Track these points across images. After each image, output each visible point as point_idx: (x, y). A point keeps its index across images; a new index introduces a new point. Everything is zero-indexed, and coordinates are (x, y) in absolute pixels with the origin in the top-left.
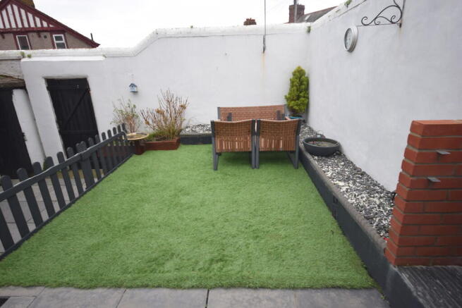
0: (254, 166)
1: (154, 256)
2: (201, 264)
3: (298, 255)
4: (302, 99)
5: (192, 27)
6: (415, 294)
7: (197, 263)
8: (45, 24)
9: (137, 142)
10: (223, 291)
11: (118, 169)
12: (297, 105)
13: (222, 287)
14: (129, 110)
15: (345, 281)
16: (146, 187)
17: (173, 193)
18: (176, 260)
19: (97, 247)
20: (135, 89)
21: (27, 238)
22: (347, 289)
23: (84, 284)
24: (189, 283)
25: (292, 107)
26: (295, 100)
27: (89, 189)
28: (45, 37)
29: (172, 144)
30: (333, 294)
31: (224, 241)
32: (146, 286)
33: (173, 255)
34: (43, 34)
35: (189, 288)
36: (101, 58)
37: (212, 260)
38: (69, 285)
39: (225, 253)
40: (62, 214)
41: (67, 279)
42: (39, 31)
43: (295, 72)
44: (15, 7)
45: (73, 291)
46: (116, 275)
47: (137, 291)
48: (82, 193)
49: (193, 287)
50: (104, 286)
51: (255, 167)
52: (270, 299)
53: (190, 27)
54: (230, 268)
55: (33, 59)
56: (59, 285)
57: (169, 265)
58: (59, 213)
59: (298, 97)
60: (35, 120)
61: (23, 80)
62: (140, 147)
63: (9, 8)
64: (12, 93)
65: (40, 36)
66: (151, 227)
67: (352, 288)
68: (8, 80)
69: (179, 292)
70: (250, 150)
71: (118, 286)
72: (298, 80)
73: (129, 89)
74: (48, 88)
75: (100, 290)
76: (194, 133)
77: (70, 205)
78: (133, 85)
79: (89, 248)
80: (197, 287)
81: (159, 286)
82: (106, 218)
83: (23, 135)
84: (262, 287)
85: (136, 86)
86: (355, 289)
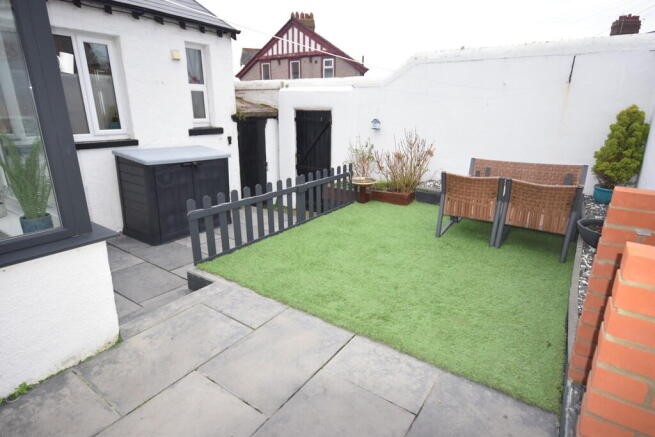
0: (492, 243)
1: (323, 293)
2: (361, 314)
3: (476, 346)
4: (625, 160)
5: (463, 48)
6: (567, 409)
7: (358, 311)
8: (319, 49)
9: (363, 188)
10: (368, 341)
11: (333, 213)
12: (612, 170)
13: (369, 336)
14: (366, 150)
15: (516, 389)
16: (349, 235)
17: (373, 247)
18: (341, 303)
19: (283, 271)
20: (377, 126)
21: (239, 248)
22: (512, 397)
23: (262, 292)
24: (341, 323)
25: (603, 171)
26: (610, 161)
27: (298, 224)
28: (316, 62)
29: (402, 197)
30: (488, 393)
31: (398, 305)
32: (306, 311)
33: (340, 297)
34: (314, 59)
35: (338, 326)
36: (350, 89)
37: (374, 315)
38: (252, 288)
39: (392, 315)
40: (269, 239)
41: (252, 284)
42: (311, 56)
43: (622, 114)
44: (296, 30)
45: (254, 294)
46: (287, 295)
47: (297, 312)
48: (291, 225)
49: (342, 327)
50: (275, 299)
51: (494, 245)
52: (409, 365)
53: (459, 48)
54: (388, 327)
55: (289, 89)
56: (247, 286)
57: (333, 305)
58: (267, 237)
59: (619, 156)
60: (278, 150)
61: (277, 110)
62: (366, 194)
63: (290, 31)
64: (265, 123)
65: (311, 61)
66: (335, 270)
67: (520, 399)
68: (265, 109)
69: (329, 326)
70: (492, 220)
71: (285, 302)
72: (624, 129)
73: (372, 125)
74: (296, 119)
75: (271, 300)
76: (435, 189)
77: (277, 233)
78: (376, 121)
79: (276, 270)
80: (346, 328)
81: (314, 315)
82: (300, 251)
83: (266, 164)
84: (409, 354)
85: (379, 122)
86: (524, 402)
